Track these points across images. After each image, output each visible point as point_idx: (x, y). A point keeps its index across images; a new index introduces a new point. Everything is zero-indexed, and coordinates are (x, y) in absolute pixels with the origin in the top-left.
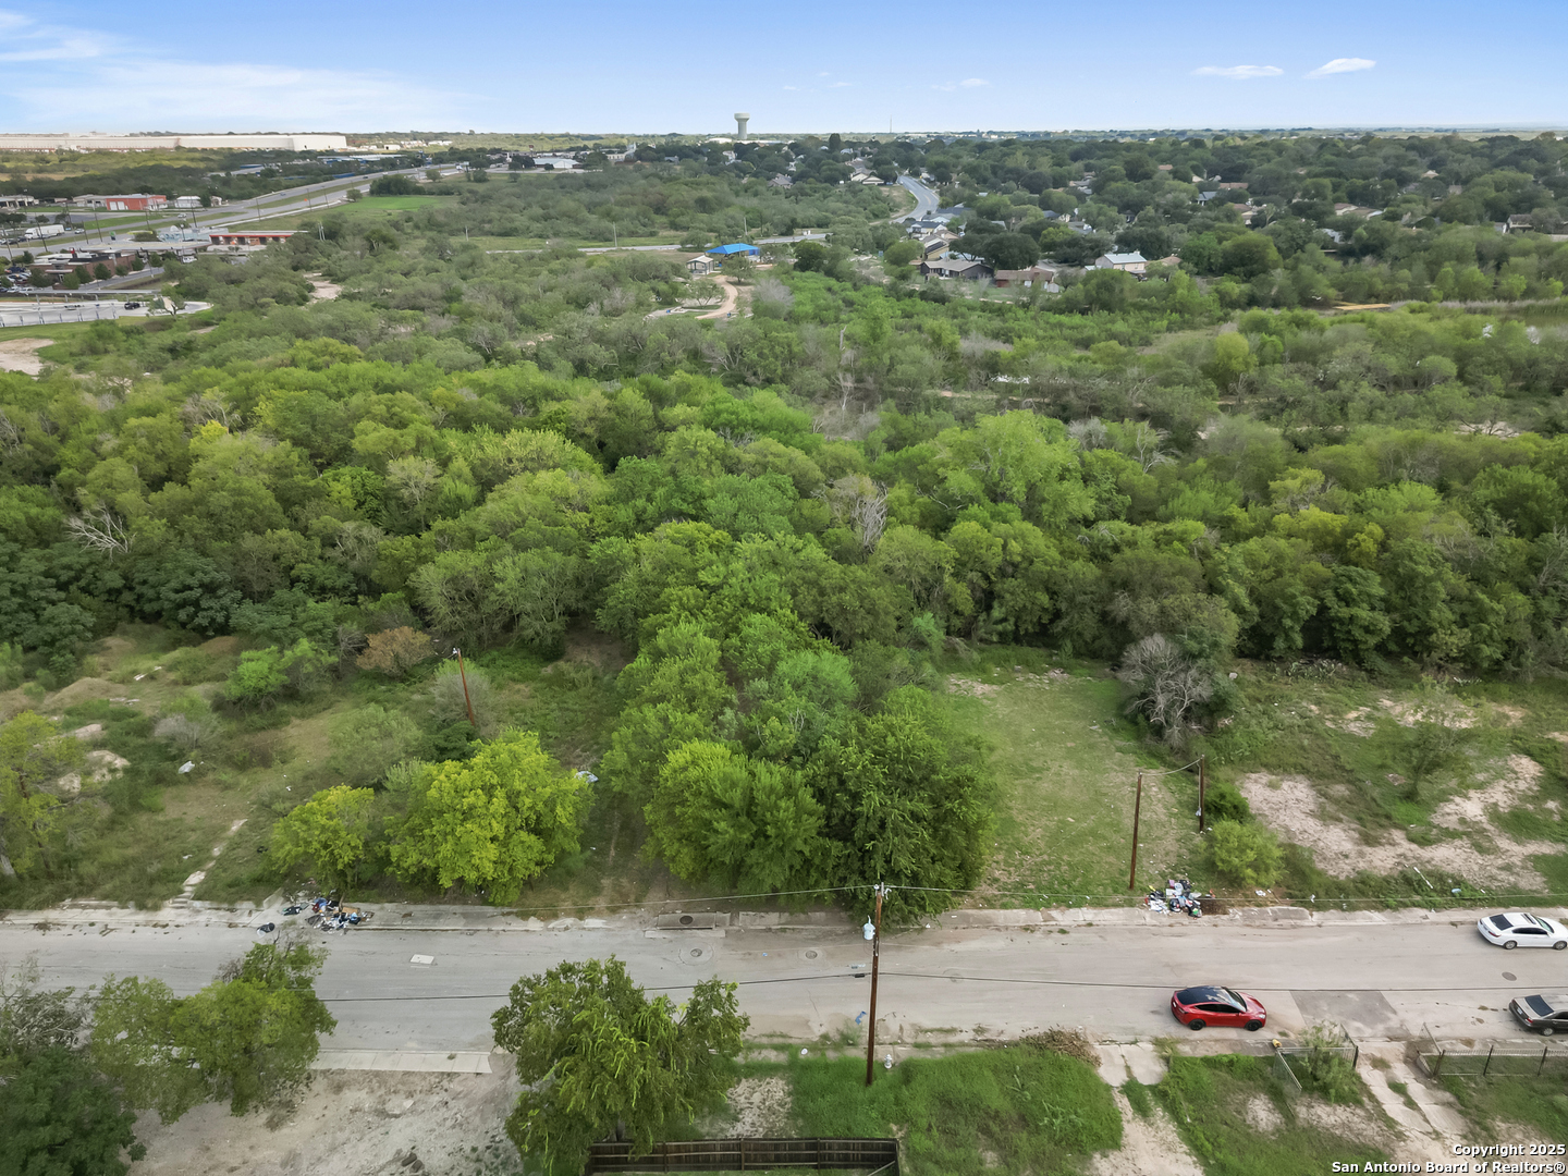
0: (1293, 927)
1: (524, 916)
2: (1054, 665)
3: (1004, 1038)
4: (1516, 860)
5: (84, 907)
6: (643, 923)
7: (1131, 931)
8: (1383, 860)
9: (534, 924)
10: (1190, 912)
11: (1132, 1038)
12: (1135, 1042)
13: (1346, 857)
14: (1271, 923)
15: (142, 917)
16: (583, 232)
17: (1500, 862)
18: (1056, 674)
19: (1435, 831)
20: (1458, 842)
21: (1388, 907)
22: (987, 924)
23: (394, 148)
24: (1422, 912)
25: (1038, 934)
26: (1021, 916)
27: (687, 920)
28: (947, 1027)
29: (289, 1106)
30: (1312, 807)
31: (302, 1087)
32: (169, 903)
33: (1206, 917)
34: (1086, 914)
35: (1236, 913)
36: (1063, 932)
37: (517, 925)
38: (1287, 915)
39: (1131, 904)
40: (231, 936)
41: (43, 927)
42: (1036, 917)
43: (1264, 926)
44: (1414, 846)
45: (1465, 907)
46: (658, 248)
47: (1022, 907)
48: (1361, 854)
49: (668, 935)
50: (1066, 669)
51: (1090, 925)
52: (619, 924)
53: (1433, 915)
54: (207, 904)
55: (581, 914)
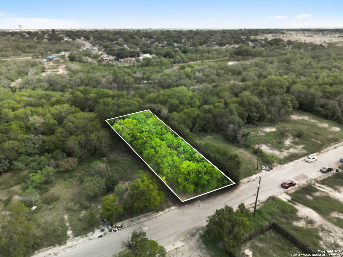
0: (283, 168)
1: (158, 212)
2: (207, 135)
3: (264, 201)
4: (301, 149)
8: (285, 154)
9: (161, 213)
10: (269, 170)
12: (282, 194)
13: (280, 155)
14: (280, 168)
15: (63, 247)
17: (299, 150)
18: (208, 136)
19: (287, 147)
20: (291, 148)
21: (292, 161)
24: (297, 160)
25: (251, 182)
26: (246, 180)
32: (68, 241)
33: (272, 170)
34: (254, 176)
35: (275, 168)
36: (254, 180)
37: (158, 214)
39: (260, 172)
40: (92, 242)
42: (248, 179)
44: (287, 151)
45: (301, 158)
46: (25, 58)
48: (282, 154)
49: (190, 205)
50: (210, 135)
54: (79, 237)
55: (169, 207)
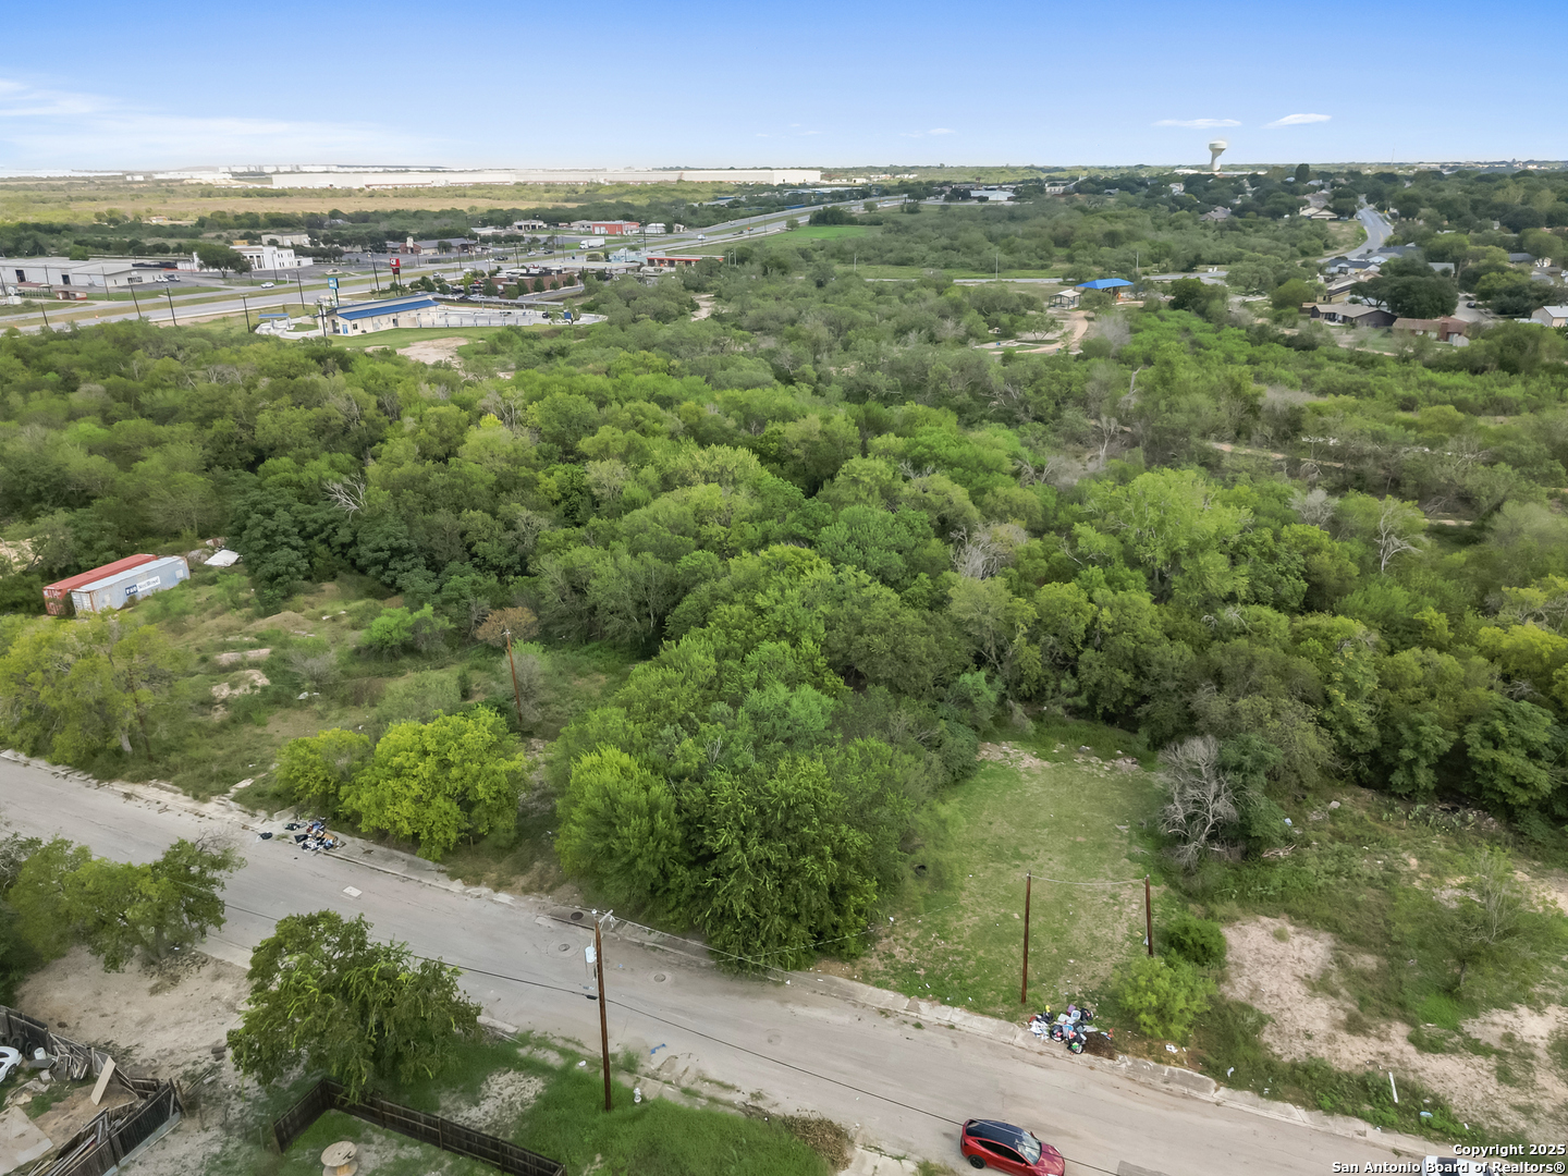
0: (1185, 1096)
1: (453, 876)
3: (773, 1111)
4: (1548, 1105)
5: (162, 788)
6: (542, 909)
7: (991, 1046)
8: (1353, 1053)
9: (457, 886)
11: (900, 1153)
12: (899, 1158)
13: (1309, 1037)
14: (1158, 1083)
15: (192, 805)
16: (976, 264)
17: (1521, 1100)
18: (1125, 763)
19: (1457, 1038)
20: (1478, 1060)
21: (1319, 1107)
22: (847, 996)
23: (860, 181)
24: (1361, 1125)
25: (890, 1021)
26: (887, 997)
27: (577, 916)
28: (729, 1083)
29: (175, 980)
30: (1312, 972)
31: (194, 969)
32: (215, 799)
33: (1086, 1056)
34: (956, 1015)
35: (1124, 1062)
36: (918, 1026)
37: (443, 882)
38: (1185, 1080)
39: (1011, 1018)
41: (128, 796)
42: (901, 1002)
43: (1149, 1086)
44: (1411, 1049)
45: (1428, 1138)
46: (1039, 281)
47: (896, 989)
48: (1331, 1039)
49: (553, 925)
50: (1140, 759)
51: (952, 1027)
52: (522, 904)
53: (1374, 1134)
54: (238, 806)
55: (499, 886)
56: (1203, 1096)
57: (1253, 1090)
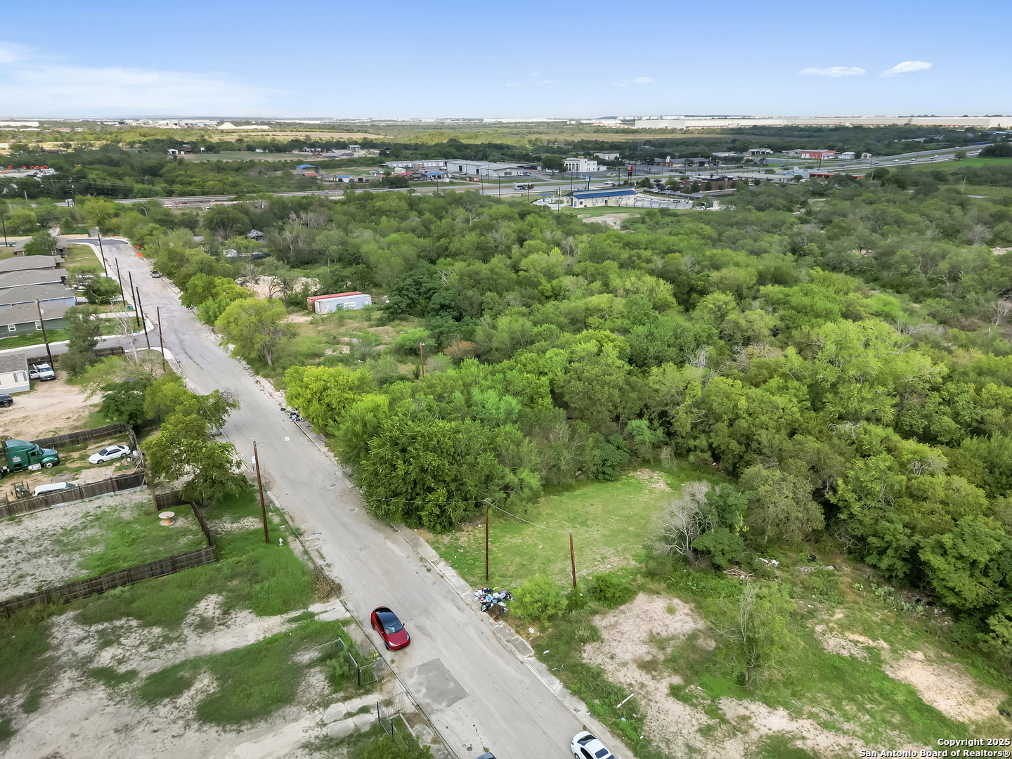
0: (509, 652)
3: (327, 572)
6: (344, 468)
8: (626, 676)
11: (351, 608)
12: (349, 611)
13: (612, 658)
14: (505, 640)
17: (698, 745)
19: (707, 702)
21: (570, 688)
22: (416, 547)
24: (583, 708)
25: (420, 563)
26: (431, 554)
27: (351, 475)
30: (663, 634)
33: (485, 614)
35: (500, 624)
36: (429, 570)
38: (519, 645)
39: (473, 584)
42: (434, 558)
43: (498, 639)
44: (666, 691)
45: (612, 731)
47: (439, 553)
51: (442, 576)
53: (583, 714)
56: (519, 656)
57: (548, 665)
